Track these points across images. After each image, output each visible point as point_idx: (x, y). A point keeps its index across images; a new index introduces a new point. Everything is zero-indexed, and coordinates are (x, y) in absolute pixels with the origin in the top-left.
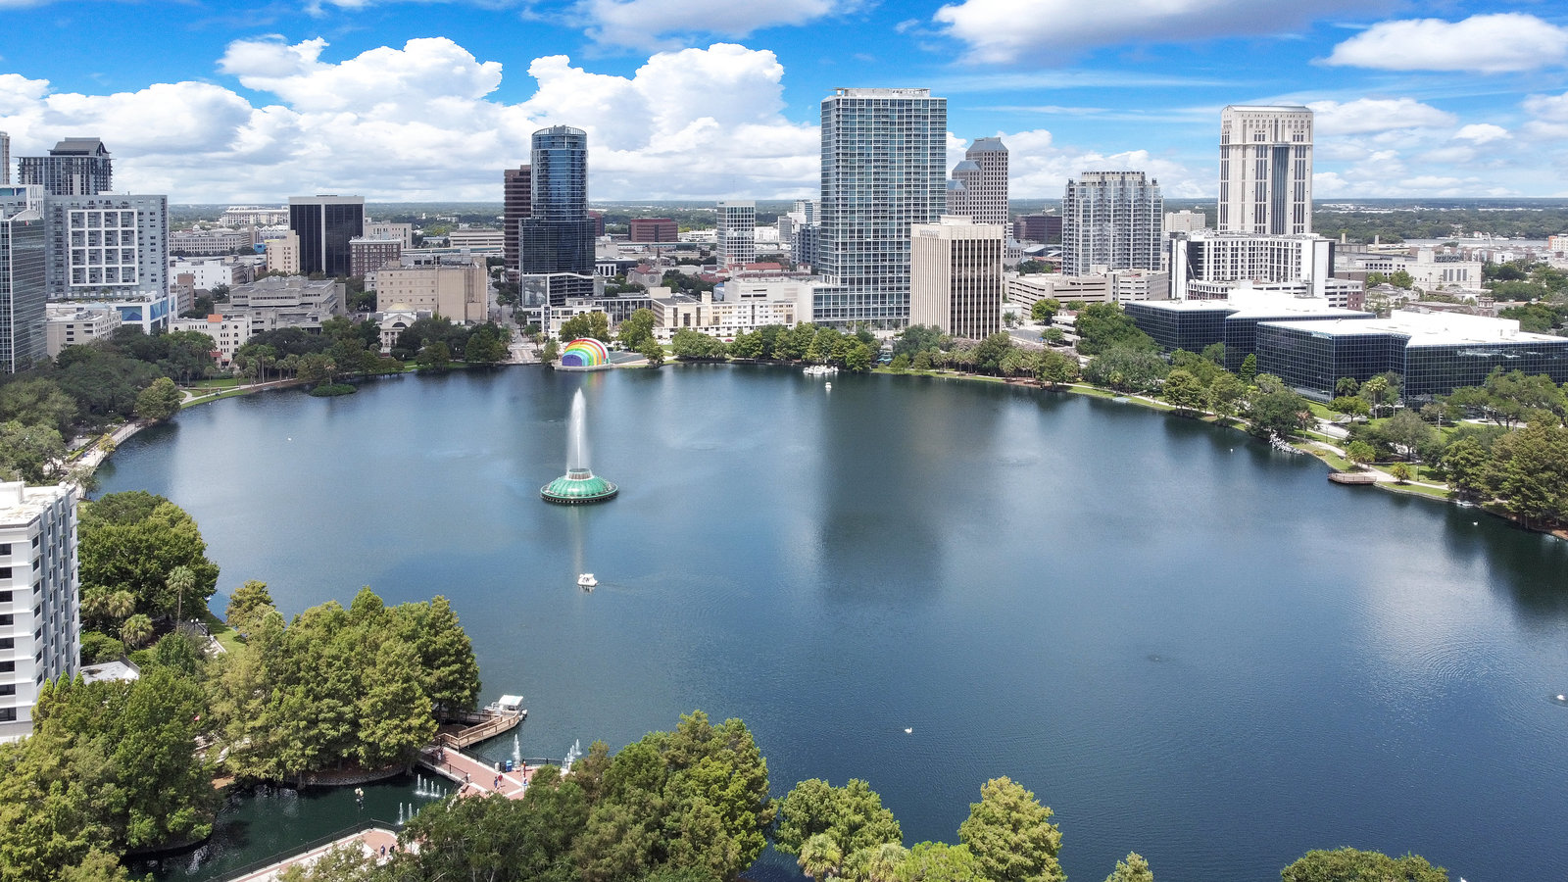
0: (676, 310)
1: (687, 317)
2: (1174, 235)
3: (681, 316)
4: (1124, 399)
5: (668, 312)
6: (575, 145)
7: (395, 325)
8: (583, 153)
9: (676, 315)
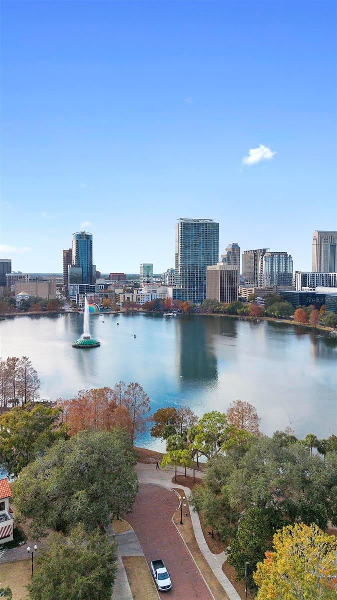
0: (124, 296)
1: (128, 298)
2: (296, 272)
3: (126, 299)
4: (279, 321)
5: (122, 296)
6: (88, 239)
7: (22, 300)
8: (91, 242)
9: (124, 298)
